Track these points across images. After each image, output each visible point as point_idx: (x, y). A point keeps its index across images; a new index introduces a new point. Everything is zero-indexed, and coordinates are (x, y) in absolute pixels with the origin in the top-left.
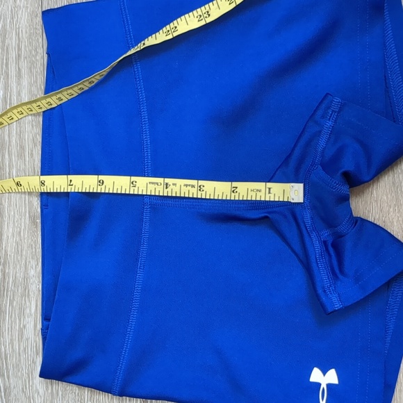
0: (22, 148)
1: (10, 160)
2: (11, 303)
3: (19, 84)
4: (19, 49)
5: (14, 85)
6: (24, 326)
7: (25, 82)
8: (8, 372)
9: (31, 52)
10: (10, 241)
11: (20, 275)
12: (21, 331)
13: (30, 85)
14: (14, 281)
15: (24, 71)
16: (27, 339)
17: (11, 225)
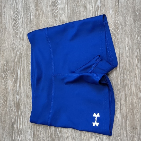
0: (25, 78)
1: (22, 81)
2: (22, 116)
3: (24, 63)
4: (24, 54)
5: (23, 63)
6: (25, 122)
7: (25, 62)
8: (22, 133)
9: (26, 55)
10: (22, 101)
11: (24, 109)
12: (24, 123)
13: (26, 63)
14: (23, 111)
15: (25, 60)
16: (26, 125)
17: (22, 97)
